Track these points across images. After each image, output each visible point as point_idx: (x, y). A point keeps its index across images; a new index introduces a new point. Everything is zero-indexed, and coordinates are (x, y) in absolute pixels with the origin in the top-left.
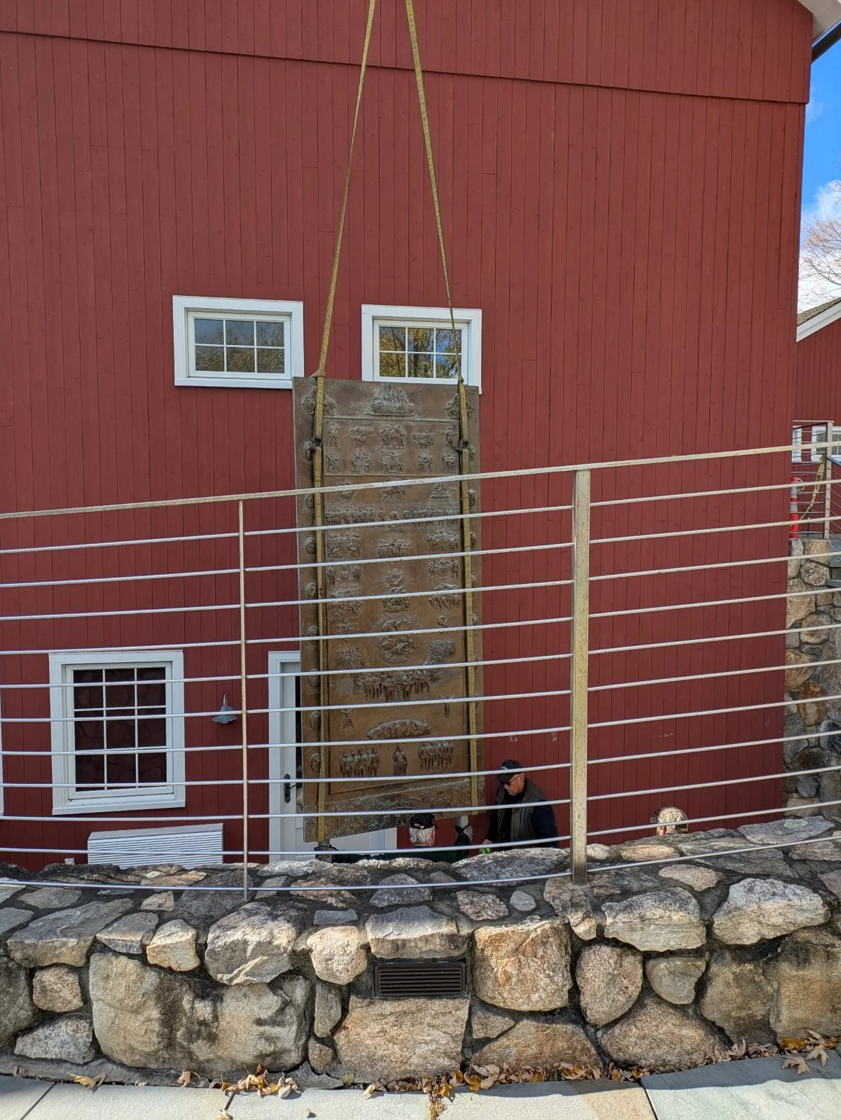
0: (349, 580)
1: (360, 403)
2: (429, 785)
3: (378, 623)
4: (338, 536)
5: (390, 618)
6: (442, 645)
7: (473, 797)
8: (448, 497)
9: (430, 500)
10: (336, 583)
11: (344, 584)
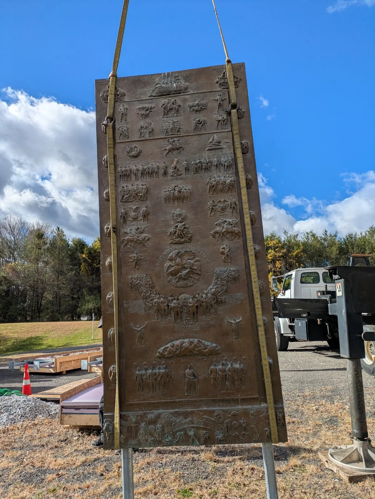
0: (139, 219)
1: (145, 90)
2: (223, 406)
3: (164, 253)
4: (128, 185)
5: (175, 249)
6: (225, 272)
7: (271, 424)
8: (222, 148)
9: (207, 152)
10: (128, 222)
11: (134, 223)
